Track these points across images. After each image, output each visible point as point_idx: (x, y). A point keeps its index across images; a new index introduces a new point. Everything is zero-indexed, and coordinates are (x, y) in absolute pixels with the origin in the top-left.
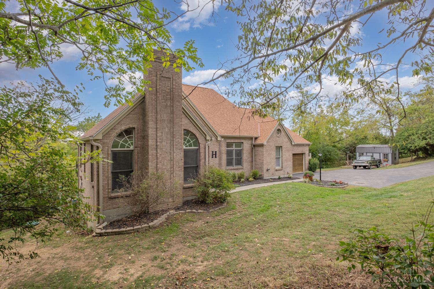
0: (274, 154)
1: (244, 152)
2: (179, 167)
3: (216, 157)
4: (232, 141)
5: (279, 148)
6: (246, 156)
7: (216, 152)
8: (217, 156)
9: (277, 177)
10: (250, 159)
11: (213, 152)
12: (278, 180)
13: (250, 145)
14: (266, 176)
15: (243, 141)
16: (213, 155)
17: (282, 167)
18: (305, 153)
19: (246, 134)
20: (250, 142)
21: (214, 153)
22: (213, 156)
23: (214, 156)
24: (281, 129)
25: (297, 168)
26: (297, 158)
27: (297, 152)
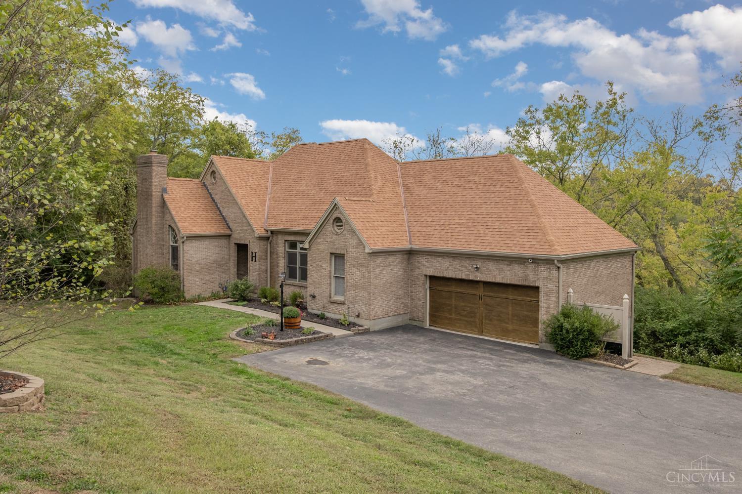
7: (256, 253)
8: (257, 259)
11: (252, 253)
18: (538, 287)
21: (254, 255)
22: (252, 258)
23: (254, 259)
25: (510, 327)
26: (510, 297)
27: (499, 280)
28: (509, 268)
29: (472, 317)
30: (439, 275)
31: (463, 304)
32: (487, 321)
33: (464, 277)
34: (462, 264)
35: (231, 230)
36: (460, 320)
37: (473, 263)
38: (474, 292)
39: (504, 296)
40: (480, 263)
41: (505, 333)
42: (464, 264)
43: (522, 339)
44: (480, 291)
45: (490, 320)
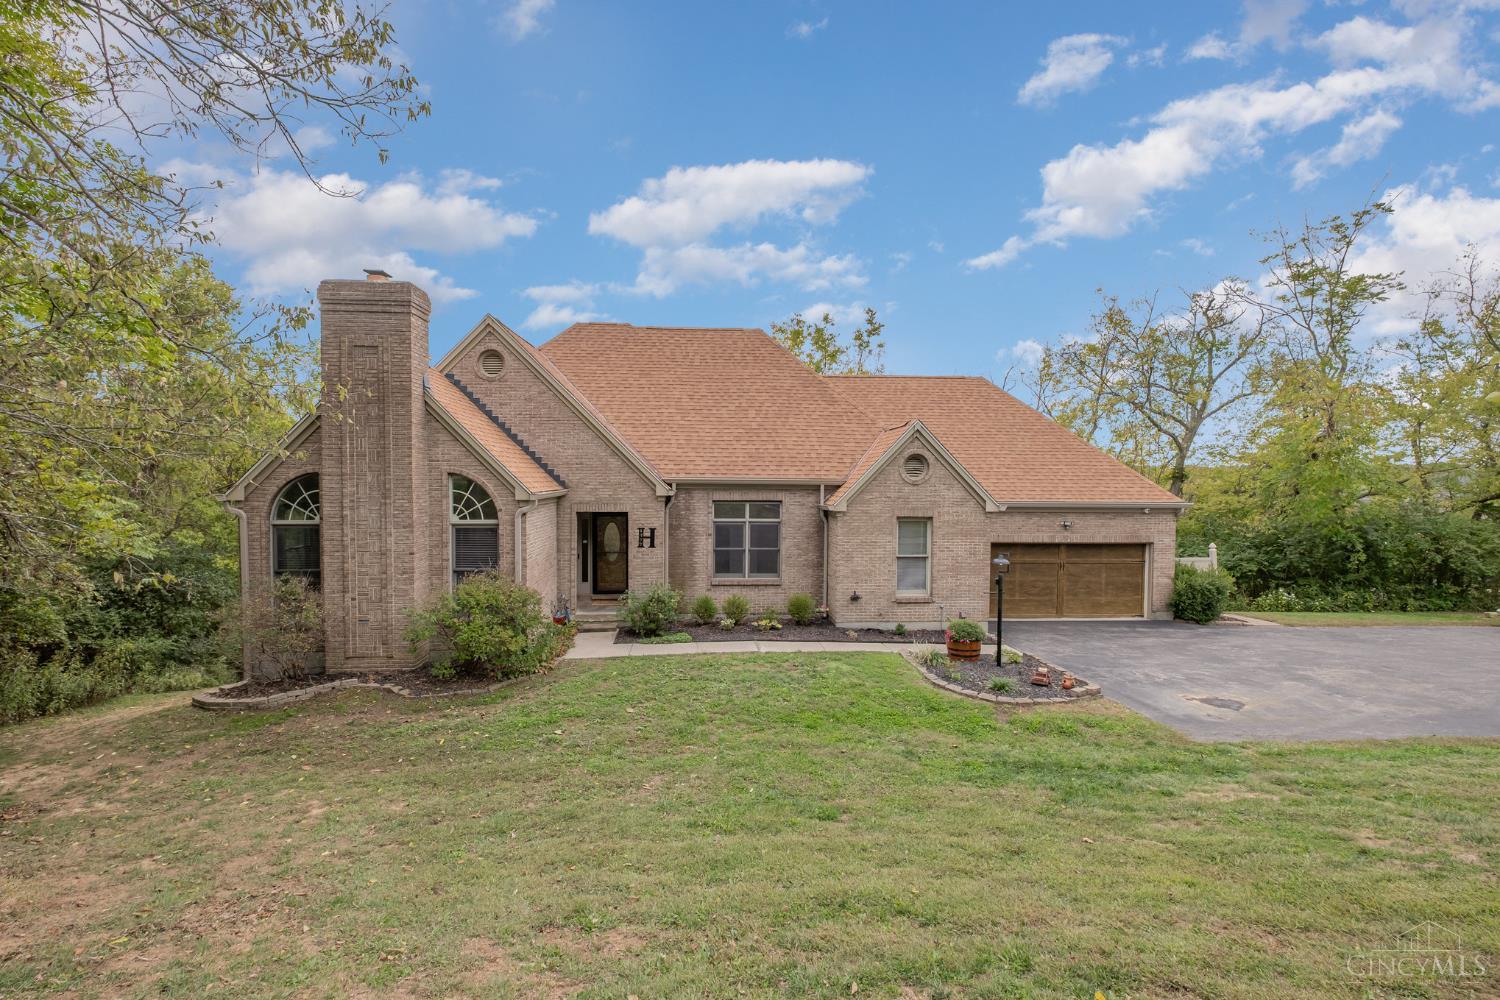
0: (890, 543)
1: (784, 531)
2: (404, 573)
3: (652, 545)
4: (736, 496)
5: (915, 524)
6: (792, 544)
7: (653, 531)
8: (656, 542)
9: (892, 626)
10: (812, 556)
11: (641, 530)
12: (896, 638)
13: (814, 511)
14: (845, 618)
15: (779, 496)
16: (641, 538)
17: (931, 594)
18: (1151, 544)
19: (792, 475)
20: (811, 499)
21: (647, 533)
22: (641, 541)
23: (647, 542)
24: (927, 454)
25: (1103, 600)
26: (1105, 560)
27: (1099, 539)
28: (1112, 523)
29: (1047, 594)
30: (1006, 540)
31: (1033, 578)
32: (1071, 597)
33: (1047, 540)
34: (1042, 522)
35: (562, 484)
36: (1027, 601)
37: (1059, 521)
38: (1052, 560)
39: (1095, 560)
40: (1070, 519)
41: (1097, 608)
42: (1045, 521)
43: (1120, 613)
44: (1063, 557)
45: (1075, 595)
